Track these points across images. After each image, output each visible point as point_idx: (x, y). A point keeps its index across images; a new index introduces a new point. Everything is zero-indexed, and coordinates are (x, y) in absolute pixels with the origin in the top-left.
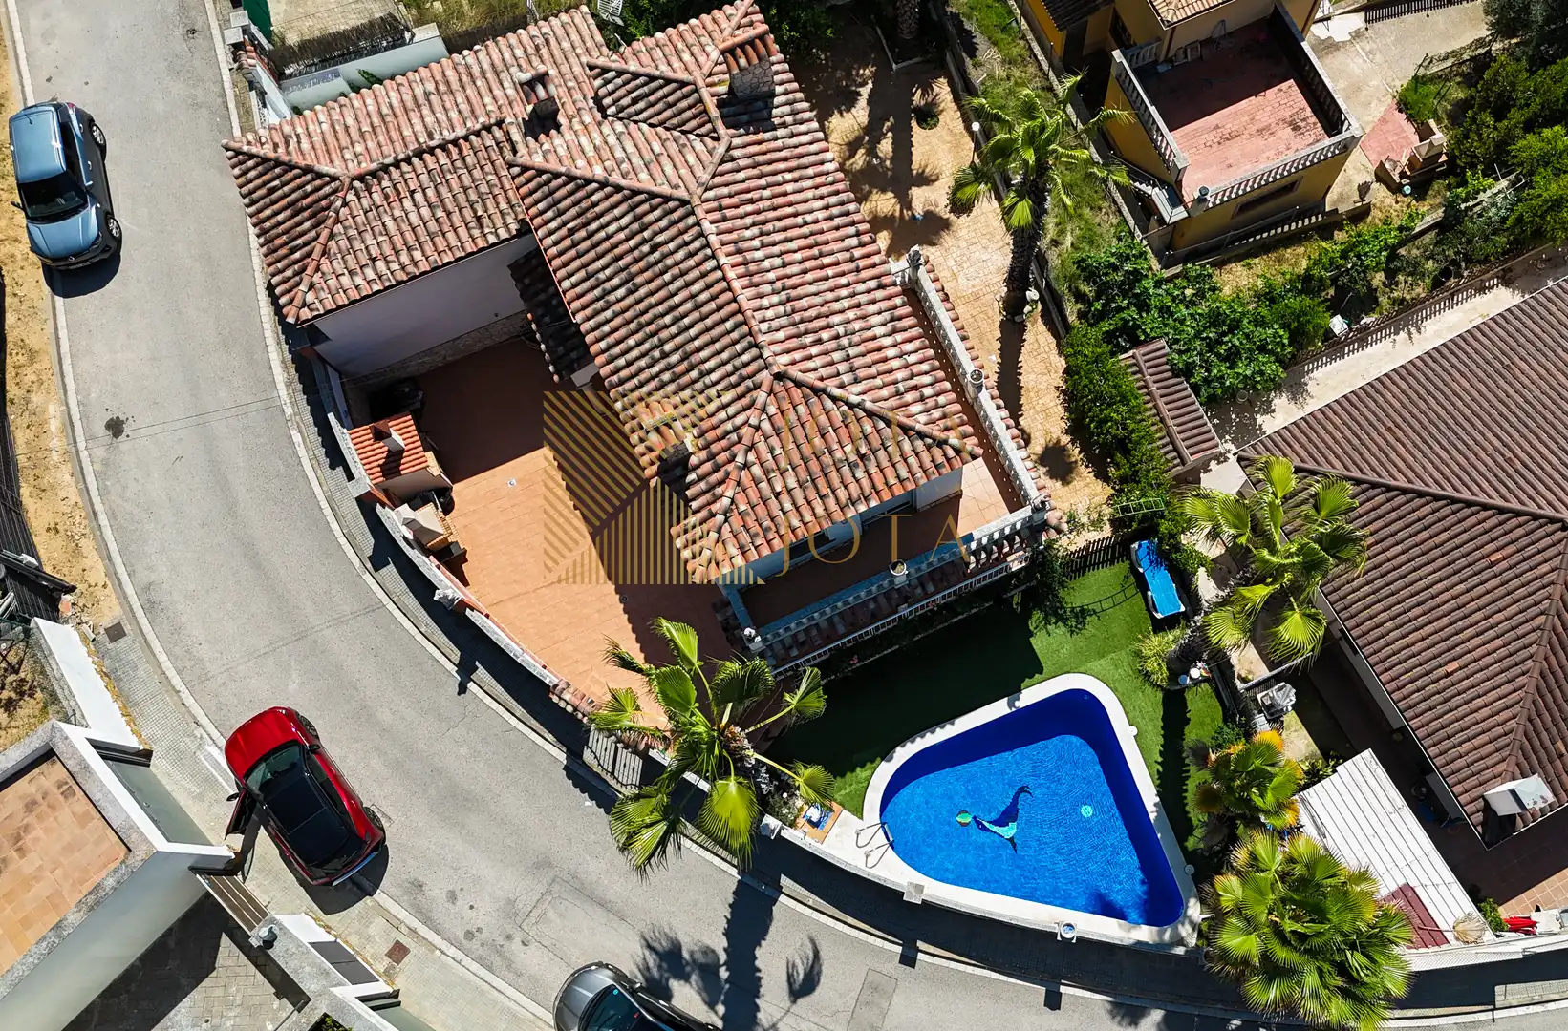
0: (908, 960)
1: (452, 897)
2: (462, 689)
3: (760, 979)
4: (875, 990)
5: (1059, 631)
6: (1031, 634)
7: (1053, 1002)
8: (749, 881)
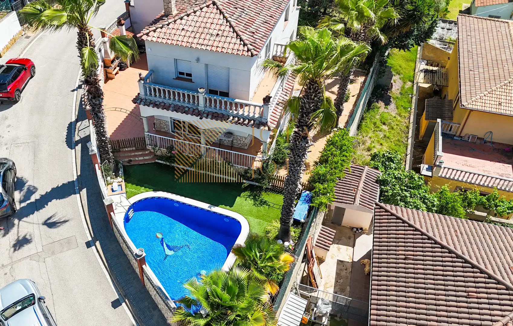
0: (89, 245)
1: (9, 126)
2: (73, 91)
3: (44, 207)
4: (68, 242)
5: (250, 202)
6: (239, 196)
7: (116, 304)
8: (76, 184)
